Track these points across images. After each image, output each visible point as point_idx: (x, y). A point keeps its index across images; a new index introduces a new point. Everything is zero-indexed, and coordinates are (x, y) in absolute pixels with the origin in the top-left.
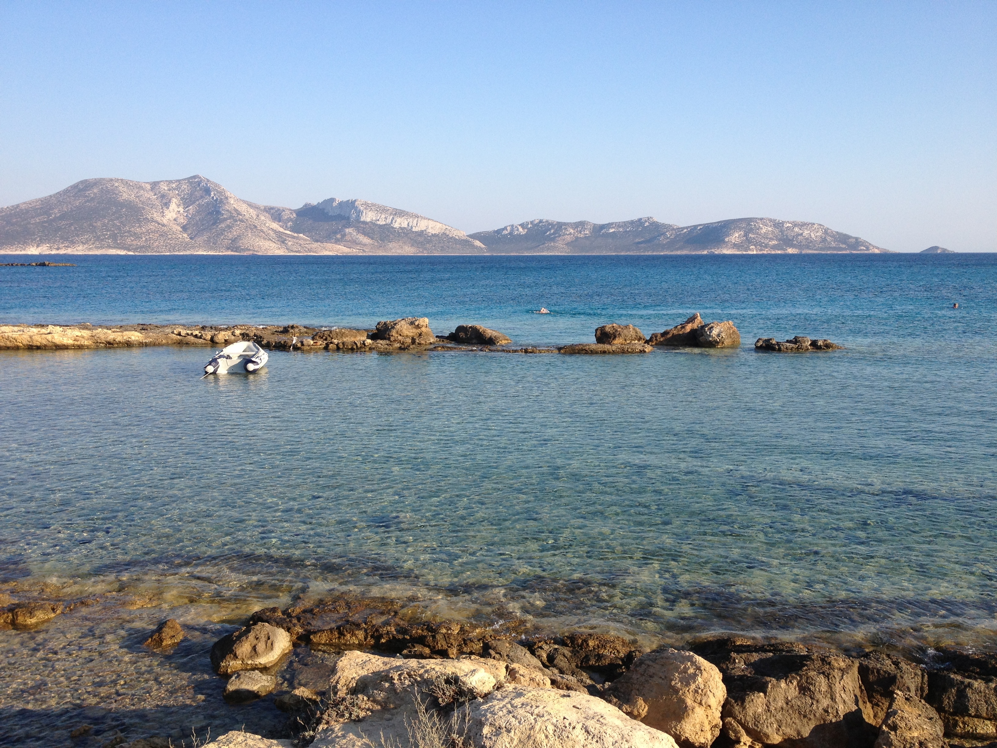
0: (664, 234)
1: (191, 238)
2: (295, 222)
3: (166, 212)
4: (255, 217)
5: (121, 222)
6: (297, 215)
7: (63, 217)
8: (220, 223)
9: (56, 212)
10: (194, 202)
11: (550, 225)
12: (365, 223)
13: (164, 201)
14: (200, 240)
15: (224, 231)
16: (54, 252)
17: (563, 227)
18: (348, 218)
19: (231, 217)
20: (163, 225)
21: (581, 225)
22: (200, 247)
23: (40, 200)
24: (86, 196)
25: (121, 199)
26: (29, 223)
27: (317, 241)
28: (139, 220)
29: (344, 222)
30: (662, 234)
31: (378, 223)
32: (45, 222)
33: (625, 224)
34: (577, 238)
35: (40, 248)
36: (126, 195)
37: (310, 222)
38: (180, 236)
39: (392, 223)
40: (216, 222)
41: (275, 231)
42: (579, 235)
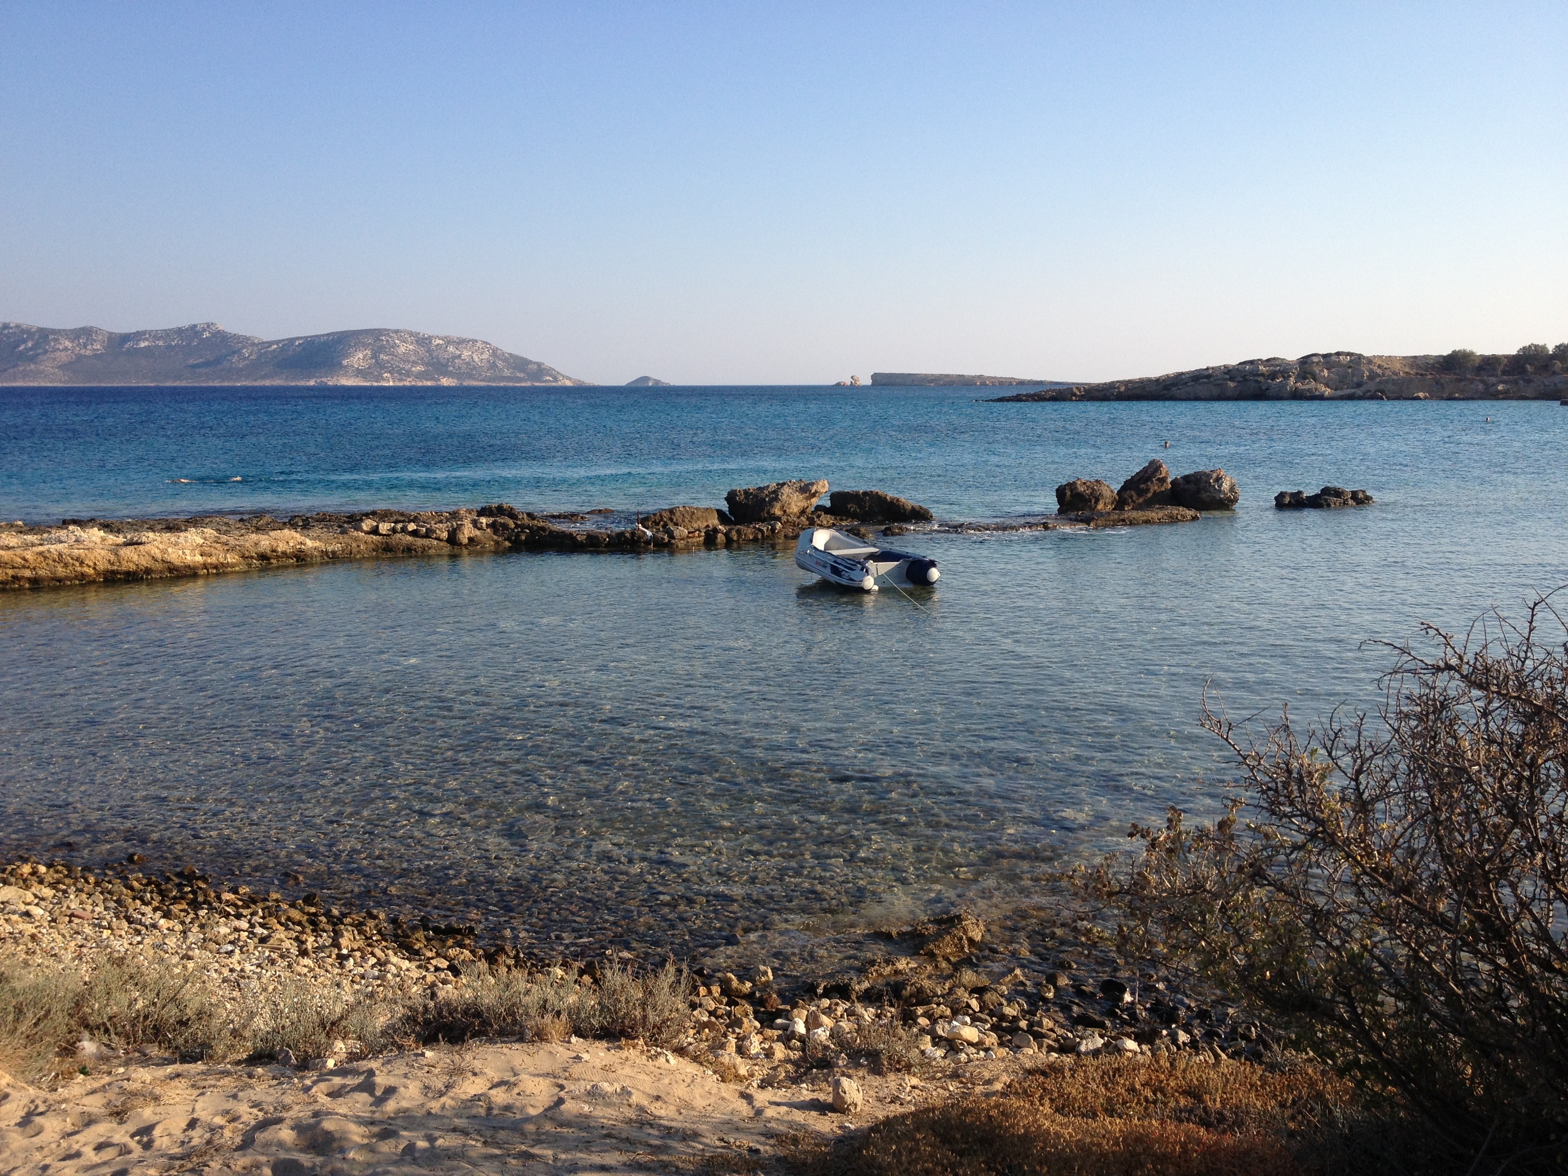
0: (238, 352)
11: (23, 333)
17: (51, 337)
21: (85, 334)
30: (234, 352)
33: (167, 334)
34: (80, 357)
42: (82, 352)
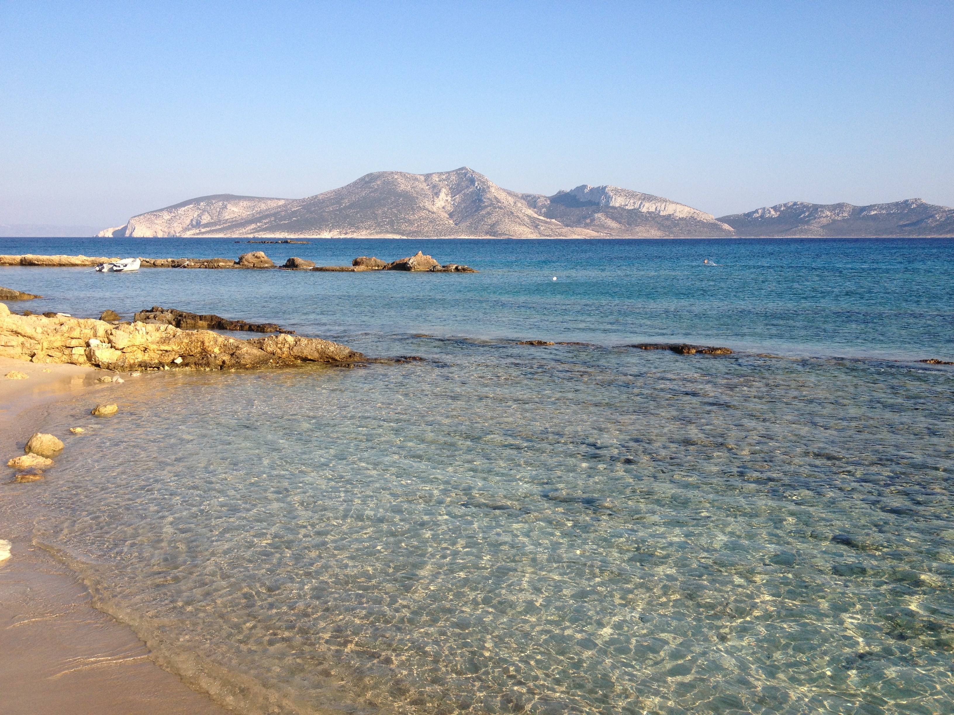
0: (932, 216)
1: (456, 224)
2: (548, 208)
3: (436, 200)
4: (512, 204)
5: (398, 211)
6: (551, 201)
7: (352, 206)
8: (481, 210)
9: (346, 202)
10: (461, 191)
11: (804, 207)
12: (614, 208)
13: (435, 191)
14: (463, 225)
15: (484, 217)
16: (343, 236)
17: (819, 209)
18: (598, 204)
19: (492, 204)
20: (433, 213)
21: (840, 206)
22: (462, 232)
23: (334, 191)
24: (371, 188)
25: (399, 190)
26: (324, 211)
27: (567, 226)
28: (413, 209)
29: (594, 207)
31: (627, 207)
32: (337, 210)
33: (889, 206)
34: (834, 221)
35: (332, 233)
36: (403, 186)
37: (563, 208)
38: (447, 222)
39: (640, 207)
40: (478, 209)
41: (529, 217)
42: (836, 218)
